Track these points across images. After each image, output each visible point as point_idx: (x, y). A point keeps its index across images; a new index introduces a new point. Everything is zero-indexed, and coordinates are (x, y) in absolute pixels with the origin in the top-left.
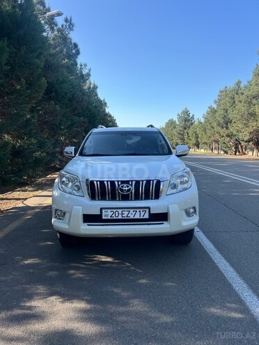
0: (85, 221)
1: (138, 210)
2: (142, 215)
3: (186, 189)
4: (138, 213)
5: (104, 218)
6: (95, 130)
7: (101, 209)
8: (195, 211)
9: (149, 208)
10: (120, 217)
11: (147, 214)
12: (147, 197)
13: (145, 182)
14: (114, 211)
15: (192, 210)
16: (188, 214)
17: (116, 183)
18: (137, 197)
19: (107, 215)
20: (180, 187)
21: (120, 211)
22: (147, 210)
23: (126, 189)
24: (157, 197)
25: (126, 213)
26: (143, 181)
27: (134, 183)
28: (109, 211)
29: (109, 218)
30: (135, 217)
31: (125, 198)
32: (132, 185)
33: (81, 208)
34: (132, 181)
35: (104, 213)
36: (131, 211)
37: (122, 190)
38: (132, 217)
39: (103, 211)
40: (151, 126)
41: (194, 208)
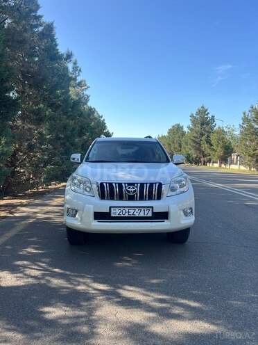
0: (95, 219)
1: (143, 209)
2: (146, 214)
3: (184, 192)
4: (142, 211)
5: (112, 215)
6: (98, 139)
7: (110, 208)
8: (192, 212)
9: (152, 207)
10: (127, 215)
11: (150, 212)
12: (150, 198)
13: (148, 185)
14: (122, 209)
15: (189, 211)
16: (186, 214)
17: (123, 185)
18: (142, 198)
19: (115, 212)
20: (179, 190)
21: (127, 209)
22: (151, 209)
23: (133, 190)
24: (159, 198)
25: (132, 212)
26: (147, 184)
27: (139, 185)
28: (117, 209)
29: (117, 215)
30: (140, 215)
31: (131, 198)
32: (137, 187)
33: (92, 206)
34: (137, 184)
35: (112, 211)
36: (137, 209)
37: (128, 191)
38: (137, 215)
39: (112, 209)
40: (150, 137)
41: (191, 209)
